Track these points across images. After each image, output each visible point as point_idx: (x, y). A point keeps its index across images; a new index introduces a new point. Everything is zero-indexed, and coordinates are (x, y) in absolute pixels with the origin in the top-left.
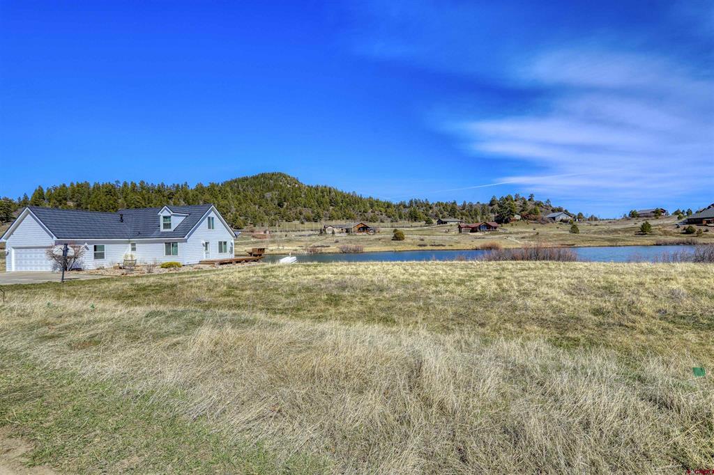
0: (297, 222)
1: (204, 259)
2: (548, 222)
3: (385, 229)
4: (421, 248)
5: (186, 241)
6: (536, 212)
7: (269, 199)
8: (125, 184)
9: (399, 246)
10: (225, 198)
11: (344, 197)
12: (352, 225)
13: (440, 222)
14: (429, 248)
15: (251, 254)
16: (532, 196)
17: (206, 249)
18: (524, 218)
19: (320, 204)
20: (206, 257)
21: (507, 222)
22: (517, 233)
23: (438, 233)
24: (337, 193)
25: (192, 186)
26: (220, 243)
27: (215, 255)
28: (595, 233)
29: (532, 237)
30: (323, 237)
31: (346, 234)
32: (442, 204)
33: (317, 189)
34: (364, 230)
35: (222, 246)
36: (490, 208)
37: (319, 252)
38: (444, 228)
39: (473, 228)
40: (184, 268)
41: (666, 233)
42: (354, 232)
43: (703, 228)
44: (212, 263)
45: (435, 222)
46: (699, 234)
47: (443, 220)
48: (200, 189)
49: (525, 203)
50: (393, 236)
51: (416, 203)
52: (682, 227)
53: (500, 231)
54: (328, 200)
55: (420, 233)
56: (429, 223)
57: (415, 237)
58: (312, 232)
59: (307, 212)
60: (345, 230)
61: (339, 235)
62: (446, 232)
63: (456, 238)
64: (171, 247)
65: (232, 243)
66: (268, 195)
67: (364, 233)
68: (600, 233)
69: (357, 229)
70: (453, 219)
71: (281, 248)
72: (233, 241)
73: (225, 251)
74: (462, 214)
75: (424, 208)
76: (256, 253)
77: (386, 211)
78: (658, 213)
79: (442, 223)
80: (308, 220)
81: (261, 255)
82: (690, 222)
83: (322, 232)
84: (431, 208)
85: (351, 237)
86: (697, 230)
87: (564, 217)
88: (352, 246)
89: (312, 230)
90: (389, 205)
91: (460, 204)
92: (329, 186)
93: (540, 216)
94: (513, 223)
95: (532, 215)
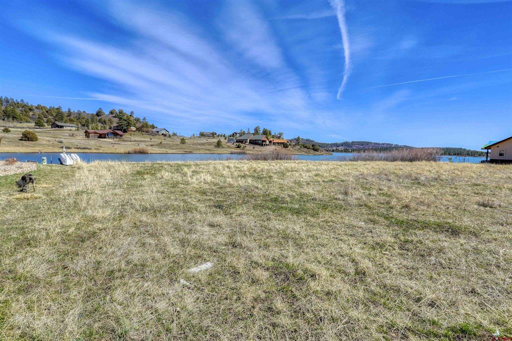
2: (156, 135)
6: (147, 126)
13: (54, 126)
18: (139, 129)
21: (125, 131)
39: (101, 135)
45: (47, 125)
46: (243, 148)
47: (57, 123)
52: (235, 144)
56: (39, 126)
78: (213, 135)
82: (238, 141)
87: (164, 132)
93: (150, 129)
94: (130, 132)
95: (144, 128)
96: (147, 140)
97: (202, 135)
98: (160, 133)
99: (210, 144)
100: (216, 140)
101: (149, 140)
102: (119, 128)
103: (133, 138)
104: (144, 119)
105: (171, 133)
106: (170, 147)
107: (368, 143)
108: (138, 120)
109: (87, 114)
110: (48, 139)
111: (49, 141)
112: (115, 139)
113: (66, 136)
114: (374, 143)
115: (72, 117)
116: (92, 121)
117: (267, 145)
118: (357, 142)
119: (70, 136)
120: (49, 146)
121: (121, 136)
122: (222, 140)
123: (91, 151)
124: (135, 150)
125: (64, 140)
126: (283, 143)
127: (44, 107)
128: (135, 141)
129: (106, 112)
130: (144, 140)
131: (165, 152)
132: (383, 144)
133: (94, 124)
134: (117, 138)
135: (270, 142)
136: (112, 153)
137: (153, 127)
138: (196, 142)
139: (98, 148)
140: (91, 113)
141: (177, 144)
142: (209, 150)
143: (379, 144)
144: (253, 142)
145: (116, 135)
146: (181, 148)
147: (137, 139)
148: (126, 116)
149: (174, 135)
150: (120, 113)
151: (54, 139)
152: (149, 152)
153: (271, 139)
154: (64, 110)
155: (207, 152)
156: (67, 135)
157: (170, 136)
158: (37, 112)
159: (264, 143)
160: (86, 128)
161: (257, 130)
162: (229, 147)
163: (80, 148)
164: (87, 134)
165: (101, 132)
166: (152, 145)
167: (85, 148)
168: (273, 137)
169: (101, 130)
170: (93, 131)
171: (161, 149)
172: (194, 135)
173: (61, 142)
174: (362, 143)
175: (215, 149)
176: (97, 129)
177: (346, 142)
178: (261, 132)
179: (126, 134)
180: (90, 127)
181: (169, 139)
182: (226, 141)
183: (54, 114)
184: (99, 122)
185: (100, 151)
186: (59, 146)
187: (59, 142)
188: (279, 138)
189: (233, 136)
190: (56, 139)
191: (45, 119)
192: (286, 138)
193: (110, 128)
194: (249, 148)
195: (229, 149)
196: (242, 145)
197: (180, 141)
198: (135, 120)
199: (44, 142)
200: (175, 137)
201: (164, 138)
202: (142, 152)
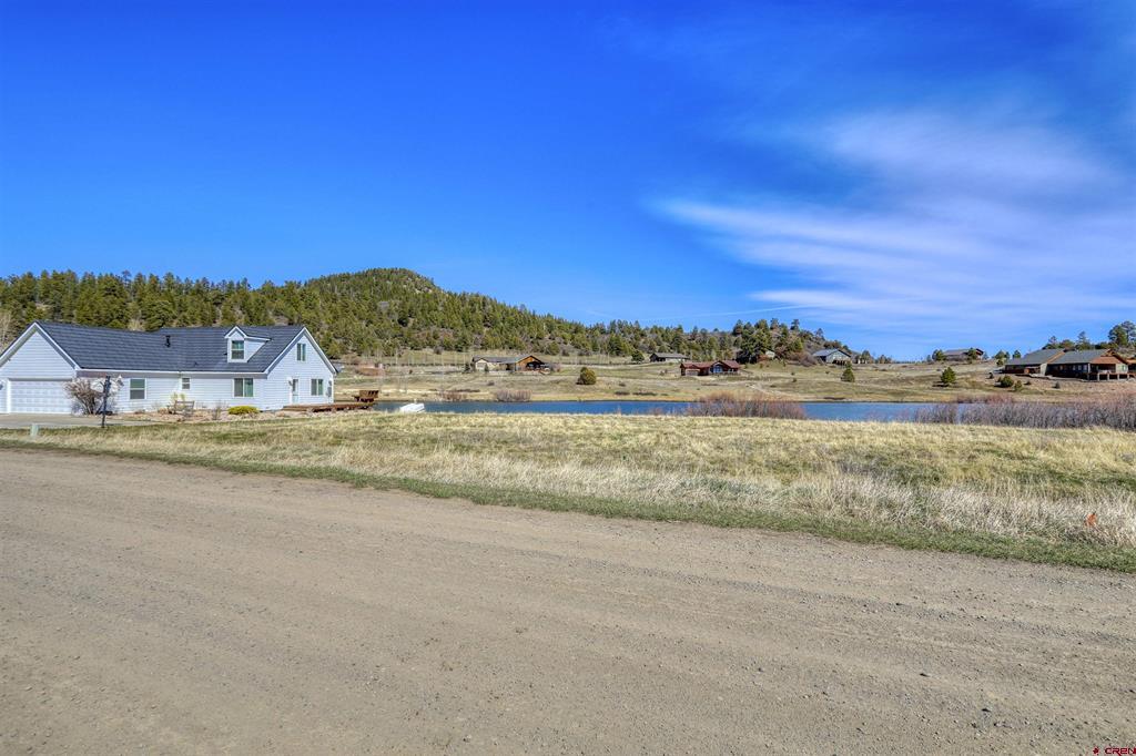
0: (429, 351)
1: (291, 403)
2: (815, 364)
3: (569, 367)
4: (619, 398)
5: (265, 377)
6: (797, 347)
7: (384, 312)
8: (140, 278)
9: (586, 394)
10: (311, 307)
11: (507, 313)
12: (516, 358)
13: (655, 358)
14: (631, 397)
15: (358, 398)
16: (796, 322)
17: (294, 390)
18: (779, 356)
19: (467, 322)
20: (293, 400)
21: (754, 361)
22: (766, 379)
23: (649, 375)
24: (495, 306)
25: (256, 285)
26: (314, 381)
27: (305, 398)
28: (877, 382)
29: (787, 385)
30: (469, 376)
31: (507, 373)
32: (660, 329)
33: (463, 298)
34: (535, 367)
35: (316, 385)
36: (734, 338)
37: (462, 398)
38: (659, 367)
39: (702, 369)
40: (262, 414)
41: (974, 385)
42: (520, 369)
43: (1024, 380)
44: (302, 409)
45: (646, 357)
46: (1018, 388)
47: (659, 355)
48: (270, 292)
49: (785, 333)
50: (578, 377)
51: (620, 326)
52: (997, 377)
53: (743, 375)
54: (481, 317)
55: (622, 374)
56: (637, 360)
57: (613, 380)
58: (451, 368)
59: (446, 335)
60: (505, 367)
61: (495, 373)
62: (662, 374)
63: (675, 384)
64: (243, 386)
65: (330, 383)
66: (383, 305)
67: (536, 372)
68: (884, 382)
69: (525, 365)
70: (675, 354)
71: (401, 391)
72: (332, 380)
73: (321, 393)
74: (691, 347)
75: (632, 335)
76: (365, 397)
77: (573, 338)
78: (972, 355)
79: (658, 359)
80: (447, 347)
81: (371, 400)
82: (1010, 370)
83: (470, 368)
84: (642, 335)
85: (513, 378)
86: (1016, 382)
87: (838, 356)
88: (514, 391)
89: (453, 365)
90: (577, 329)
91: (687, 330)
92: (483, 294)
93: (804, 353)
94: (763, 363)
97: (938, 357)
98: (829, 360)
135: (1133, 368)
159: (1103, 372)
175: (934, 392)
179: (756, 366)
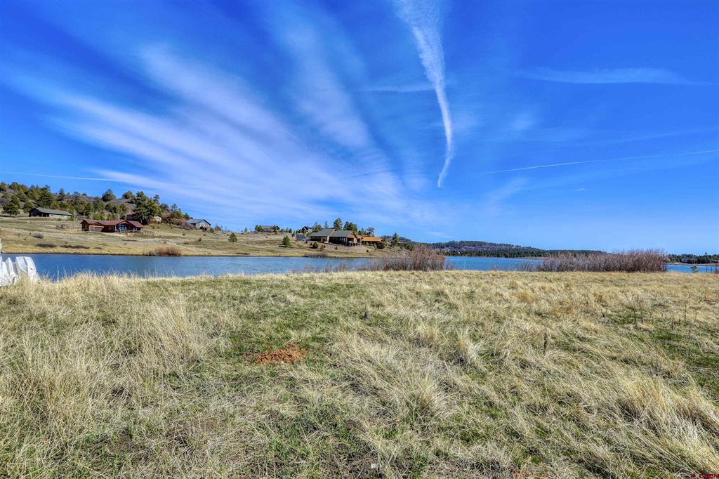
2: (191, 228)
13: (34, 212)
18: (165, 220)
21: (145, 223)
45: (23, 212)
46: (321, 249)
52: (309, 243)
78: (275, 229)
82: (313, 239)
87: (203, 225)
93: (183, 220)
94: (153, 224)
95: (174, 219)
96: (178, 235)
97: (259, 229)
98: (198, 226)
99: (272, 242)
100: (281, 237)
101: (181, 235)
102: (136, 217)
103: (157, 233)
104: (174, 206)
105: (213, 227)
106: (214, 246)
107: (481, 244)
108: (164, 207)
109: (90, 198)
110: (17, 231)
111: (19, 235)
112: (129, 234)
113: (51, 228)
114: (490, 244)
115: (64, 202)
116: (96, 208)
117: (354, 244)
118: (467, 242)
119: (57, 228)
120: (17, 242)
121: (139, 229)
122: (289, 236)
123: (88, 251)
124: (161, 249)
125: (45, 235)
126: (376, 242)
127: (22, 187)
128: (160, 237)
129: (118, 195)
130: (173, 235)
131: (207, 254)
132: (501, 245)
133: (97, 212)
134: (131, 232)
135: (358, 240)
136: (122, 255)
137: (187, 217)
138: (251, 239)
139: (100, 246)
140: (94, 196)
141: (224, 243)
142: (272, 251)
143: (495, 245)
144: (335, 241)
145: (130, 227)
146: (230, 248)
147: (162, 233)
148: (147, 201)
149: (218, 229)
150: (138, 196)
151: (28, 232)
152: (183, 254)
153: (359, 237)
154: (54, 191)
155: (270, 254)
156: (52, 226)
157: (212, 231)
158: (10, 193)
159: (350, 242)
160: (84, 217)
161: (337, 225)
162: (300, 247)
163: (70, 246)
164: (85, 226)
165: (108, 223)
166: (186, 243)
167: (78, 247)
168: (360, 233)
169: (108, 219)
170: (96, 221)
171: (200, 250)
172: (246, 230)
173: (40, 237)
174: (473, 244)
175: (280, 250)
176: (102, 218)
177: (453, 242)
178: (343, 226)
179: (146, 226)
180: (91, 216)
181: (211, 235)
182: (295, 238)
183: (37, 197)
184: (106, 209)
185: (103, 252)
186: (36, 243)
187: (35, 237)
188: (368, 235)
189: (302, 232)
190: (32, 232)
191: (22, 204)
192: (377, 235)
193: (122, 218)
194: (330, 248)
195: (300, 250)
196: (320, 245)
197: (228, 237)
198: (161, 207)
199: (11, 237)
200: (219, 233)
201: (204, 233)
202: (171, 254)
